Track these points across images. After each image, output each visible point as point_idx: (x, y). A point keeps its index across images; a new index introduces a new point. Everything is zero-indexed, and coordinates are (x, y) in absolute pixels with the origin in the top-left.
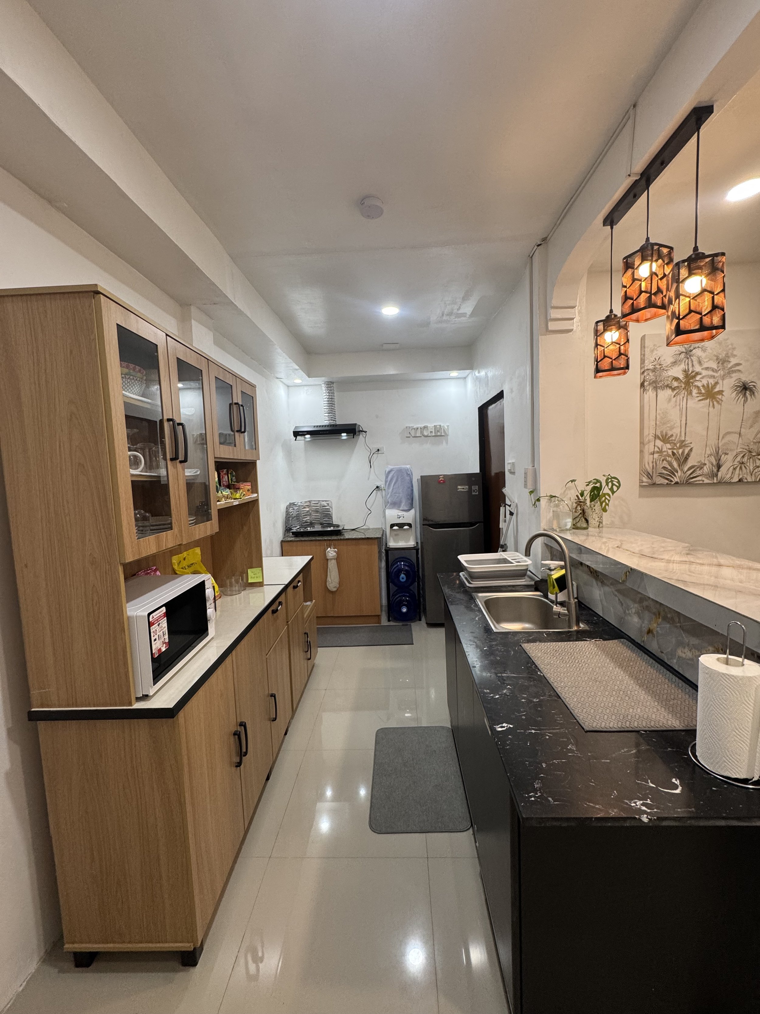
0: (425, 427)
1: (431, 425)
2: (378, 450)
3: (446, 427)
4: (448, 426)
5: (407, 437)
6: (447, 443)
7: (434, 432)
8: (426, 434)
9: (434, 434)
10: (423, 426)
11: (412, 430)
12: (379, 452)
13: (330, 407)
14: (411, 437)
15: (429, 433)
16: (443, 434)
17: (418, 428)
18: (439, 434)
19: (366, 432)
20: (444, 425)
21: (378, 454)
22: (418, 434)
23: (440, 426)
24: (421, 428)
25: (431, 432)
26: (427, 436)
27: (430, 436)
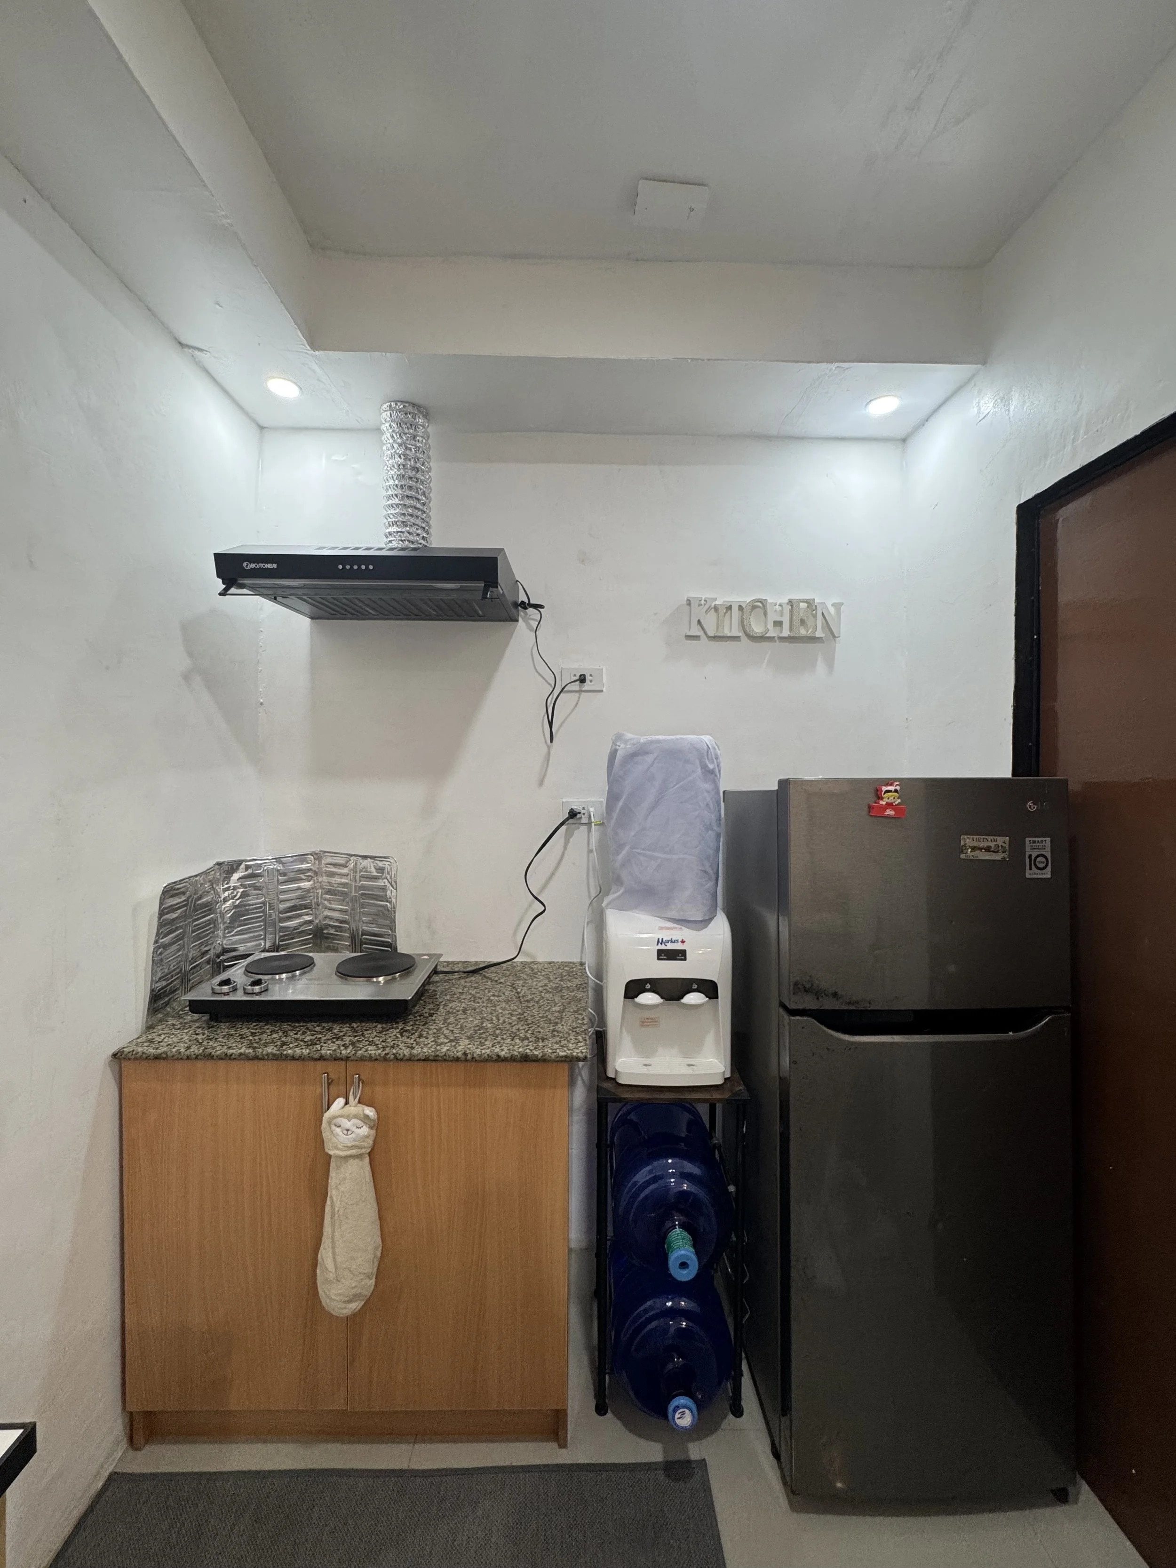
0: (759, 606)
1: (777, 599)
2: (582, 679)
3: (832, 610)
4: (838, 606)
5: (689, 637)
6: (830, 664)
7: (786, 625)
8: (757, 629)
9: (786, 633)
10: (747, 599)
11: (707, 611)
12: (587, 686)
13: (408, 502)
14: (703, 637)
15: (770, 626)
16: (818, 634)
17: (729, 608)
18: (803, 632)
19: (537, 607)
20: (826, 600)
21: (580, 691)
22: (732, 628)
23: (810, 603)
24: (741, 608)
25: (778, 624)
26: (762, 638)
27: (771, 639)
